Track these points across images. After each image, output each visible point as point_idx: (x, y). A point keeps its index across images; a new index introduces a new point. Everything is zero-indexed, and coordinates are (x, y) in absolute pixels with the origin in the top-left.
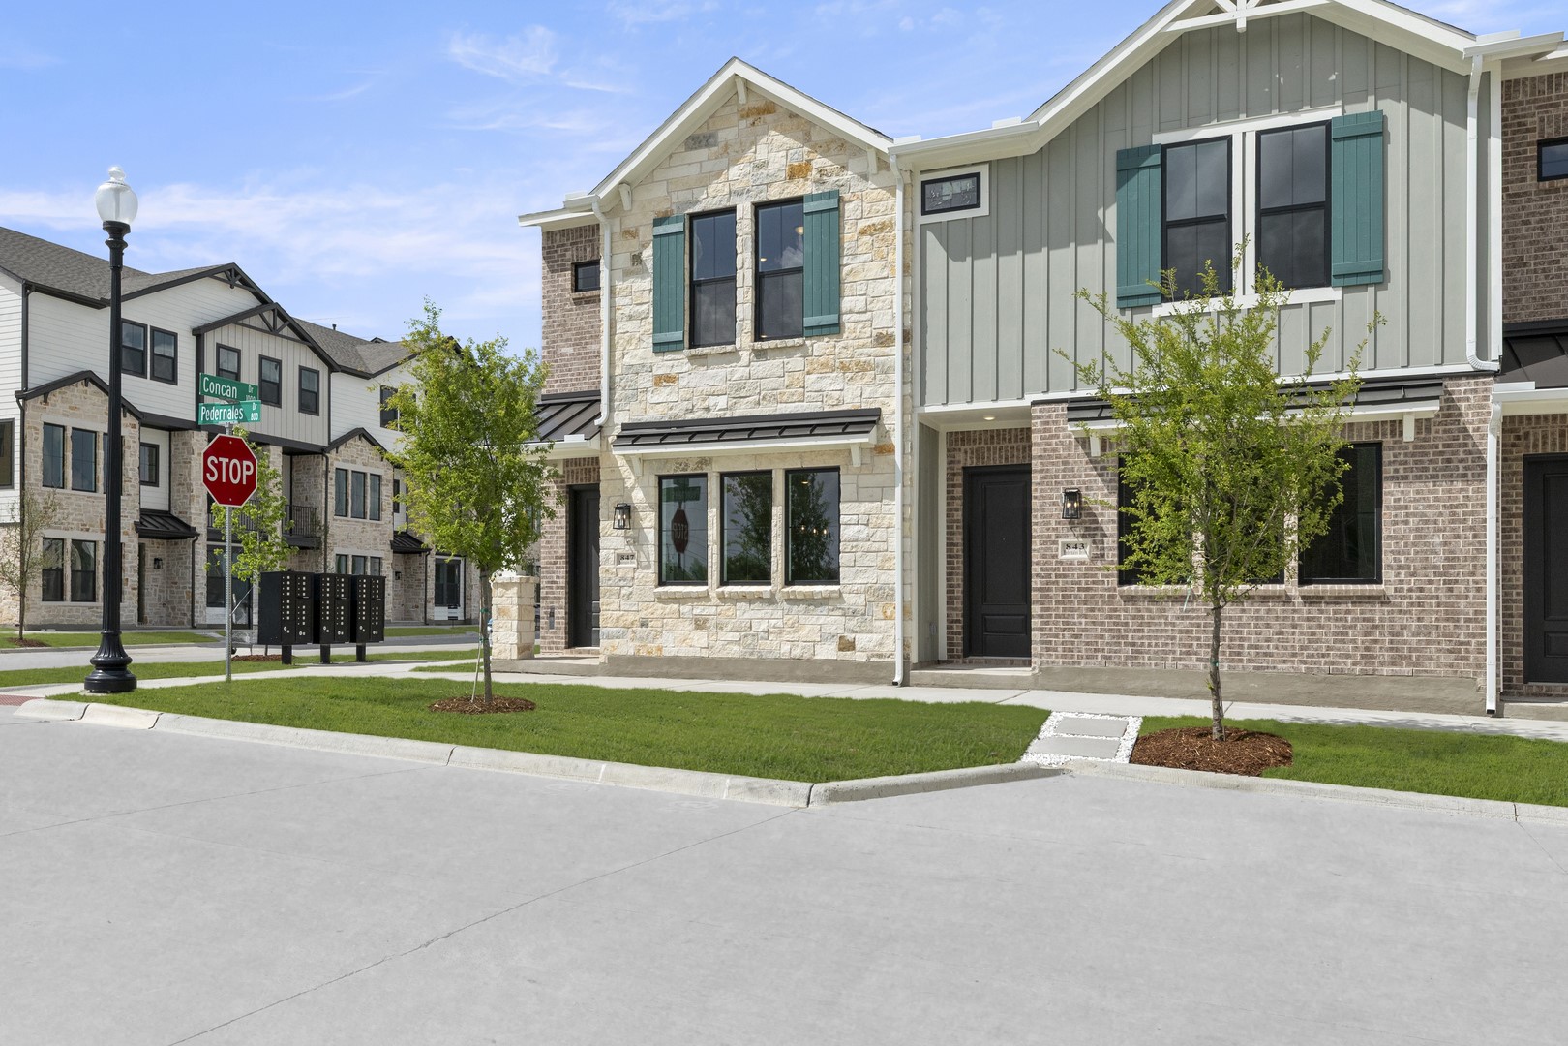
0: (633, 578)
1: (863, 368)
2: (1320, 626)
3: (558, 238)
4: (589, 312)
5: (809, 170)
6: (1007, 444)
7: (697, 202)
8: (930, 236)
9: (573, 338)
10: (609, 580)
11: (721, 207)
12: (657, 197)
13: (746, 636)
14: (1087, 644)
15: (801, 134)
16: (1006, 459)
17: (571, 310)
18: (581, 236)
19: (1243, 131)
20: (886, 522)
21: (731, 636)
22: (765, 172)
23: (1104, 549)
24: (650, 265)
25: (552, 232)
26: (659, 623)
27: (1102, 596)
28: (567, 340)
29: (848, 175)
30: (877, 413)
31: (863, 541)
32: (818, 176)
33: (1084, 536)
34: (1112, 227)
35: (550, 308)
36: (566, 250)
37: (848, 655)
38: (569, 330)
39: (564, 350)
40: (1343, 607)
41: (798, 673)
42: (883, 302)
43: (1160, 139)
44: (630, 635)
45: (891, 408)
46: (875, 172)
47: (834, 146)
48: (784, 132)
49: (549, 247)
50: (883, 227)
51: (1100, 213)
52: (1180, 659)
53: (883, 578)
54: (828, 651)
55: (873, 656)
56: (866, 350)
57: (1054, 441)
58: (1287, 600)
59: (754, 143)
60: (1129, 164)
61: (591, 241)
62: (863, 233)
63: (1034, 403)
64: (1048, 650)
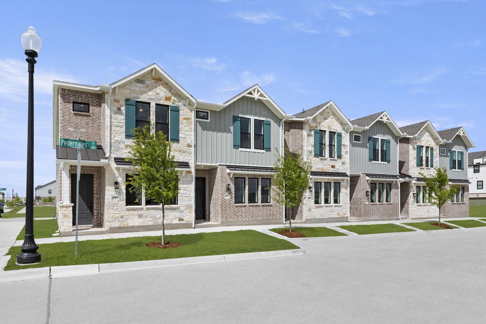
0: (118, 204)
1: (184, 152)
2: (264, 211)
3: (67, 91)
4: (80, 119)
5: (171, 99)
6: (200, 172)
7: (139, 98)
8: (198, 123)
9: (74, 126)
10: (110, 204)
11: (146, 101)
12: (128, 93)
13: (154, 219)
14: (229, 216)
15: (169, 89)
17: (73, 116)
18: (77, 94)
19: (253, 118)
20: (190, 190)
21: (149, 219)
22: (159, 96)
23: (232, 196)
24: (124, 112)
25: (64, 89)
26: (127, 217)
27: (232, 206)
28: (71, 126)
29: (180, 104)
30: (188, 163)
31: (184, 194)
32: (173, 101)
33: (229, 194)
34: (232, 130)
35: (64, 114)
36: (70, 96)
37: (181, 222)
38: (72, 123)
39: (69, 129)
40: (267, 207)
41: (169, 227)
42: (189, 137)
43: (240, 115)
44: (117, 220)
45: (191, 162)
46: (188, 105)
47: (177, 95)
48: (164, 87)
49: (63, 94)
50: (189, 119)
51: (230, 127)
52: (244, 218)
53: (189, 203)
54: (176, 221)
55: (187, 222)
56: (185, 148)
57: (223, 173)
58: (259, 206)
59: (156, 87)
60: (235, 119)
61: (81, 96)
62: (184, 119)
63: (220, 165)
64: (223, 218)
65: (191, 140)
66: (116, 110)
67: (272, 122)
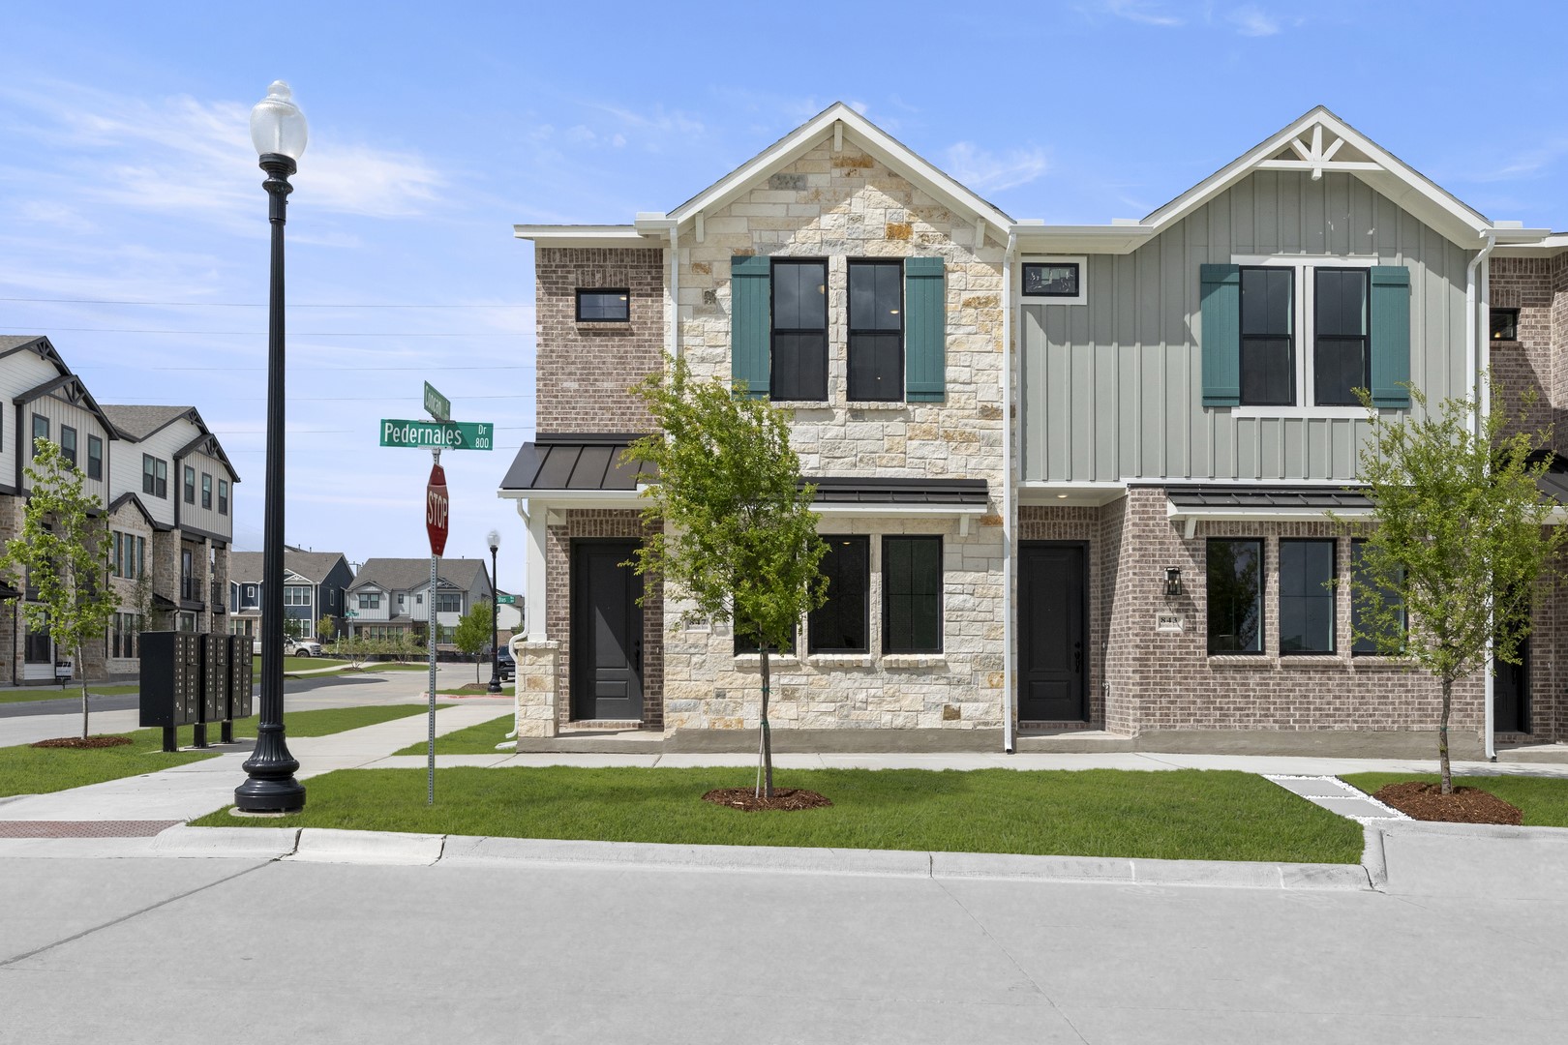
0: (707, 645)
1: (968, 439)
2: (1368, 691)
3: (558, 255)
4: (600, 346)
5: (910, 233)
6: (1060, 520)
7: (783, 246)
8: (1030, 317)
9: (578, 372)
10: (676, 646)
11: (811, 255)
12: (738, 235)
13: (842, 707)
14: (1182, 709)
15: (901, 195)
16: (1060, 535)
17: (576, 340)
18: (588, 259)
19: (1304, 266)
20: (992, 593)
21: (823, 707)
22: (862, 227)
23: (1195, 623)
24: (727, 305)
25: (549, 249)
26: (740, 694)
27: (1194, 666)
28: (570, 374)
29: (950, 245)
30: (983, 483)
31: (968, 610)
32: (920, 240)
33: (1178, 611)
34: (1196, 331)
35: (547, 334)
36: (569, 272)
37: (953, 724)
38: (573, 363)
39: (566, 385)
40: (1385, 675)
41: (901, 743)
42: (989, 375)
43: (1238, 260)
44: (703, 707)
45: (998, 480)
46: (980, 246)
47: (936, 214)
48: (882, 189)
49: (545, 266)
50: (987, 302)
51: (1187, 318)
52: (1260, 721)
53: (990, 647)
54: (932, 721)
55: (979, 724)
56: (971, 421)
57: (1151, 522)
58: (1342, 668)
59: (849, 195)
60: (1212, 277)
61: (601, 267)
62: (967, 304)
63: (1133, 486)
64: (1147, 715)
65: (998, 388)
66: (700, 301)
67: (1417, 270)
